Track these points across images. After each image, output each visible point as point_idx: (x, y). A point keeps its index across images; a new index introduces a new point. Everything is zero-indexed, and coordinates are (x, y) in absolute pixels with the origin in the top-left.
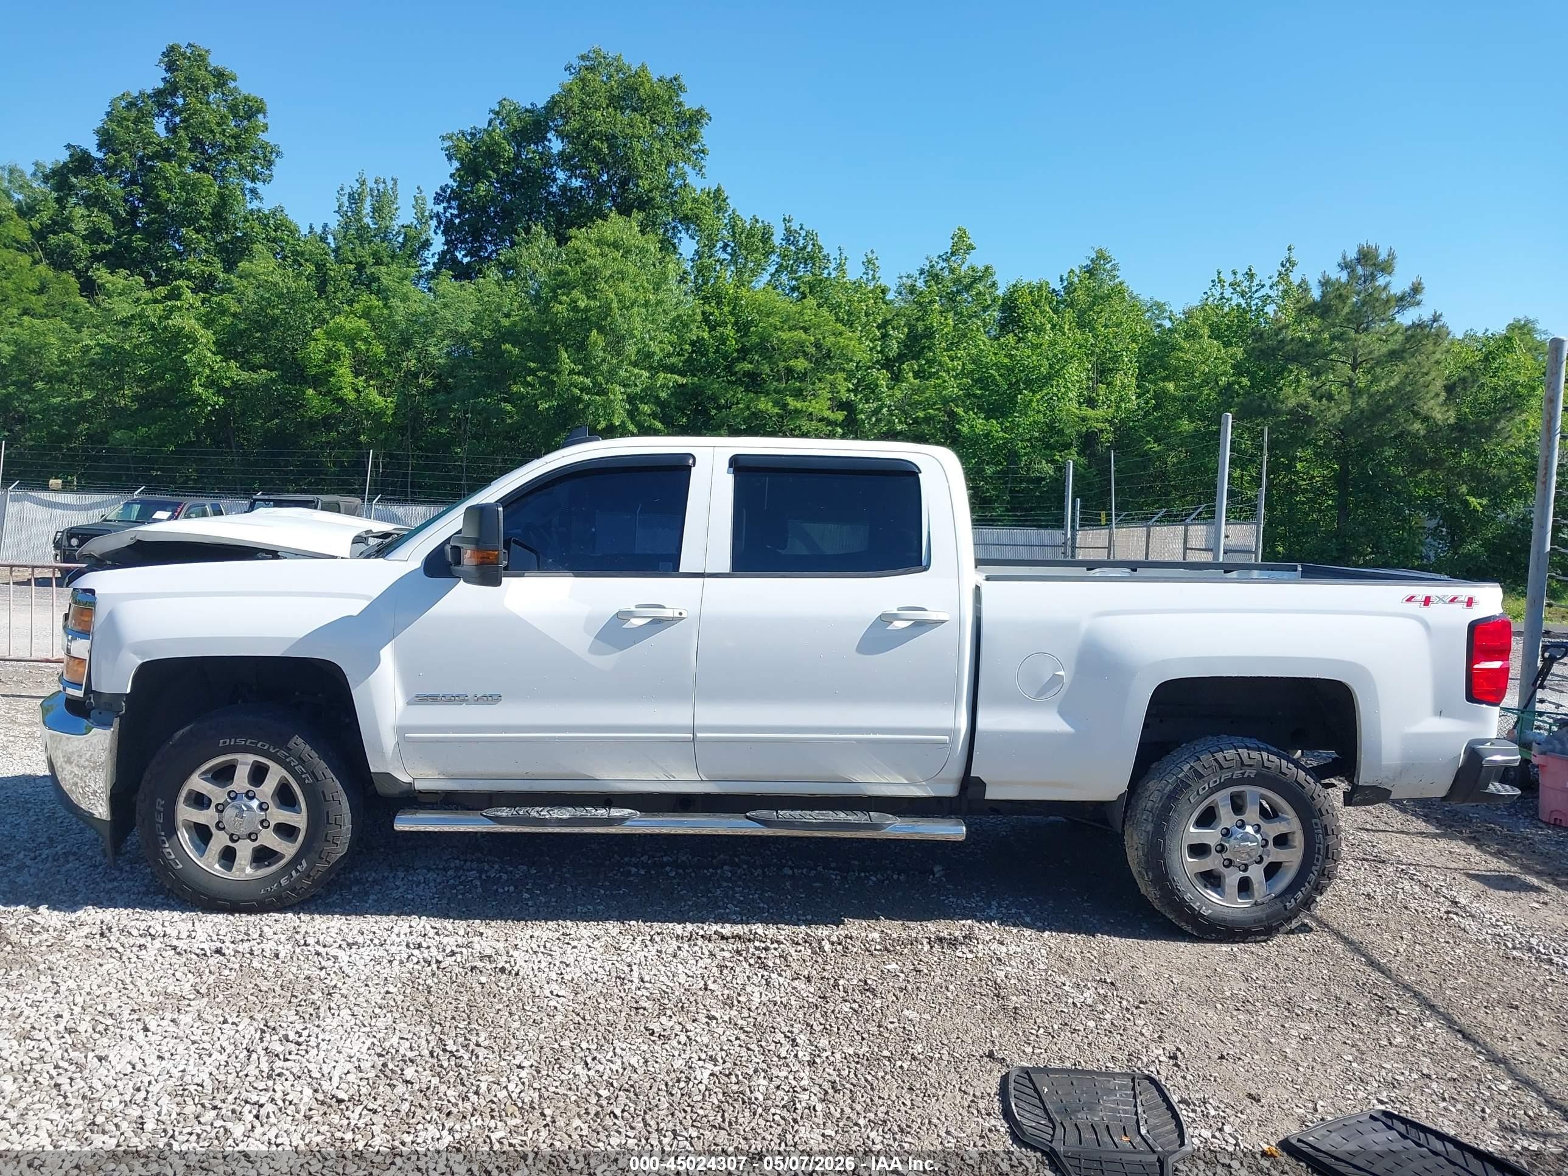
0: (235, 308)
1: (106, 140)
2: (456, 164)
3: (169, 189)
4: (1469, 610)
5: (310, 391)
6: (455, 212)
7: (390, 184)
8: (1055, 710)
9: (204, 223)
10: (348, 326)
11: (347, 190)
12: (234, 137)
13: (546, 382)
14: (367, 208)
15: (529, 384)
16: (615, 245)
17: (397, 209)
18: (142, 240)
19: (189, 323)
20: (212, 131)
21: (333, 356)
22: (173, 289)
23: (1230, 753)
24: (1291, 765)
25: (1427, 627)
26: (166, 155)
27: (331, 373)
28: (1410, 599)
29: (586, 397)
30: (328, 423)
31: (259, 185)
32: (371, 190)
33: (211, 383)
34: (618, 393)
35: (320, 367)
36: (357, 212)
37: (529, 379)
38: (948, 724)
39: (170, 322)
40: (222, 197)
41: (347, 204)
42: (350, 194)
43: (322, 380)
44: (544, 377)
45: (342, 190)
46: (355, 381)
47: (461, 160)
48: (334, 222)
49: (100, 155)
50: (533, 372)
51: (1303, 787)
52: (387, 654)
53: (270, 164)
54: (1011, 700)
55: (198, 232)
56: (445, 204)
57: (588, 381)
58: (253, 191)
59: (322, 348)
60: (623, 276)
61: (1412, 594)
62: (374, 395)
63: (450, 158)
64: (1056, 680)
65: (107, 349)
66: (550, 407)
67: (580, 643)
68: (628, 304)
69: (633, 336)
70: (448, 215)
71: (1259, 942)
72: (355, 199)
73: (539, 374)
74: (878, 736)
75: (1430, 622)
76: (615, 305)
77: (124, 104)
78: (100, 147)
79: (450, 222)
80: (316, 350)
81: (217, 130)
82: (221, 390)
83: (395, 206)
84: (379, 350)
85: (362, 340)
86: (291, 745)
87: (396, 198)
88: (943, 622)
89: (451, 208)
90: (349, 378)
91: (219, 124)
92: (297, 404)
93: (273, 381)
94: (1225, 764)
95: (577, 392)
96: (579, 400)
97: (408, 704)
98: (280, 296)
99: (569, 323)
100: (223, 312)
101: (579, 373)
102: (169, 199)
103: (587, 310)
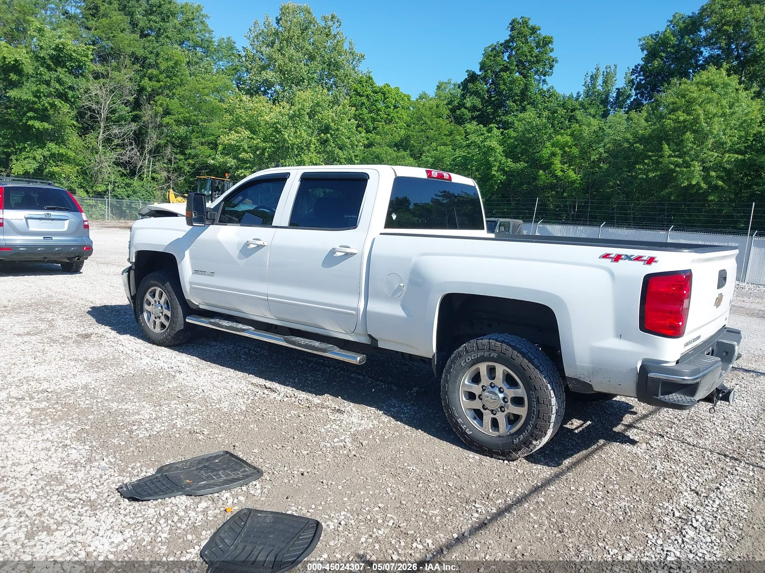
0: (513, 134)
1: (483, 67)
2: (645, 52)
3: (505, 84)
4: (648, 266)
5: (541, 172)
6: (642, 78)
7: (613, 68)
8: (400, 303)
9: (517, 98)
10: (562, 140)
11: (590, 74)
12: (536, 57)
13: (657, 163)
14: (600, 81)
15: (646, 164)
16: (707, 85)
17: (616, 80)
18: (491, 108)
19: (494, 144)
20: (526, 56)
21: (553, 154)
22: (489, 129)
23: (485, 341)
24: (519, 355)
25: (612, 274)
26: (506, 69)
27: (552, 163)
28: (606, 256)
29: (678, 169)
30: (552, 187)
31: (547, 77)
32: (603, 72)
33: (501, 169)
34: (697, 167)
35: (547, 160)
36: (594, 85)
37: (646, 161)
38: (355, 306)
39: (485, 143)
40: (526, 85)
41: (590, 81)
42: (591, 76)
43: (548, 166)
44: (657, 160)
45: (587, 74)
46: (563, 166)
47: (647, 49)
48: (582, 90)
49: (480, 73)
50: (649, 157)
51: (525, 370)
52: (187, 253)
53: (551, 67)
54: (381, 297)
55: (514, 102)
56: (637, 75)
57: (680, 161)
58: (544, 81)
59: (549, 152)
60: (709, 101)
61: (608, 252)
62: (571, 174)
63: (643, 50)
64: (399, 289)
65: (464, 157)
66: (655, 176)
67: (235, 253)
68: (710, 116)
69: (712, 133)
70: (638, 80)
71: (499, 459)
72: (593, 78)
73: (653, 158)
74: (329, 308)
75: (615, 272)
76: (702, 117)
77: (490, 49)
78: (481, 70)
79: (639, 83)
80: (546, 152)
81: (528, 54)
82: (505, 172)
83: (615, 79)
84: (575, 151)
85: (568, 147)
86: (166, 285)
87: (615, 74)
88: (355, 254)
89: (640, 76)
90: (559, 165)
91: (529, 52)
92: (535, 178)
93: (526, 168)
94: (480, 347)
95: (672, 167)
96: (674, 171)
97: (193, 273)
98: (532, 128)
99: (675, 130)
100: (510, 138)
101: (675, 156)
102: (504, 89)
103: (685, 121)
